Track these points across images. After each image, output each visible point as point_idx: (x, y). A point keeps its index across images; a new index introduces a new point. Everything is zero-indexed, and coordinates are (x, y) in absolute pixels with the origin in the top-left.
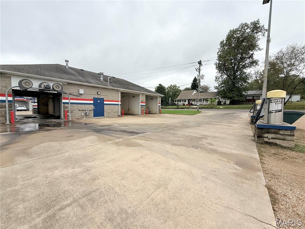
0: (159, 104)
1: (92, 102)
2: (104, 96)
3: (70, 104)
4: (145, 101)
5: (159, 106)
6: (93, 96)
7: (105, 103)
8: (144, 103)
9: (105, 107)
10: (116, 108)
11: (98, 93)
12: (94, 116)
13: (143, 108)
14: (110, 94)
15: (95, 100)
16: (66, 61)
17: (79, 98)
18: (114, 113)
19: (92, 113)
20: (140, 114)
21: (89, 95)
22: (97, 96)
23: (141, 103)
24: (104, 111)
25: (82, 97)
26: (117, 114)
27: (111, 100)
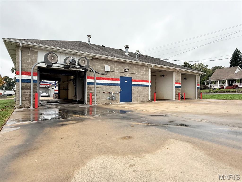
0: (198, 85)
1: (118, 82)
2: (133, 75)
3: (95, 84)
4: (180, 81)
5: (198, 88)
6: (120, 74)
7: (133, 83)
8: (179, 84)
9: (133, 89)
10: (146, 90)
11: (125, 70)
12: (121, 101)
13: (177, 90)
14: (139, 72)
15: (122, 79)
16: (88, 37)
17: (104, 77)
18: (144, 97)
19: (118, 98)
20: (174, 99)
21: (116, 74)
22: (124, 75)
23: (176, 83)
24: (132, 95)
25: (108, 76)
26: (146, 99)
27: (140, 79)
